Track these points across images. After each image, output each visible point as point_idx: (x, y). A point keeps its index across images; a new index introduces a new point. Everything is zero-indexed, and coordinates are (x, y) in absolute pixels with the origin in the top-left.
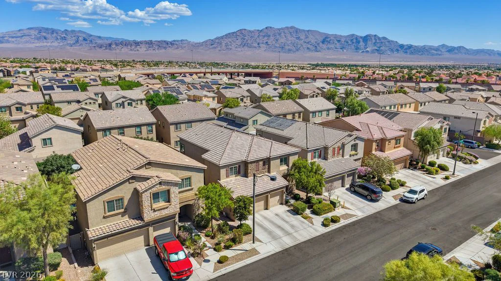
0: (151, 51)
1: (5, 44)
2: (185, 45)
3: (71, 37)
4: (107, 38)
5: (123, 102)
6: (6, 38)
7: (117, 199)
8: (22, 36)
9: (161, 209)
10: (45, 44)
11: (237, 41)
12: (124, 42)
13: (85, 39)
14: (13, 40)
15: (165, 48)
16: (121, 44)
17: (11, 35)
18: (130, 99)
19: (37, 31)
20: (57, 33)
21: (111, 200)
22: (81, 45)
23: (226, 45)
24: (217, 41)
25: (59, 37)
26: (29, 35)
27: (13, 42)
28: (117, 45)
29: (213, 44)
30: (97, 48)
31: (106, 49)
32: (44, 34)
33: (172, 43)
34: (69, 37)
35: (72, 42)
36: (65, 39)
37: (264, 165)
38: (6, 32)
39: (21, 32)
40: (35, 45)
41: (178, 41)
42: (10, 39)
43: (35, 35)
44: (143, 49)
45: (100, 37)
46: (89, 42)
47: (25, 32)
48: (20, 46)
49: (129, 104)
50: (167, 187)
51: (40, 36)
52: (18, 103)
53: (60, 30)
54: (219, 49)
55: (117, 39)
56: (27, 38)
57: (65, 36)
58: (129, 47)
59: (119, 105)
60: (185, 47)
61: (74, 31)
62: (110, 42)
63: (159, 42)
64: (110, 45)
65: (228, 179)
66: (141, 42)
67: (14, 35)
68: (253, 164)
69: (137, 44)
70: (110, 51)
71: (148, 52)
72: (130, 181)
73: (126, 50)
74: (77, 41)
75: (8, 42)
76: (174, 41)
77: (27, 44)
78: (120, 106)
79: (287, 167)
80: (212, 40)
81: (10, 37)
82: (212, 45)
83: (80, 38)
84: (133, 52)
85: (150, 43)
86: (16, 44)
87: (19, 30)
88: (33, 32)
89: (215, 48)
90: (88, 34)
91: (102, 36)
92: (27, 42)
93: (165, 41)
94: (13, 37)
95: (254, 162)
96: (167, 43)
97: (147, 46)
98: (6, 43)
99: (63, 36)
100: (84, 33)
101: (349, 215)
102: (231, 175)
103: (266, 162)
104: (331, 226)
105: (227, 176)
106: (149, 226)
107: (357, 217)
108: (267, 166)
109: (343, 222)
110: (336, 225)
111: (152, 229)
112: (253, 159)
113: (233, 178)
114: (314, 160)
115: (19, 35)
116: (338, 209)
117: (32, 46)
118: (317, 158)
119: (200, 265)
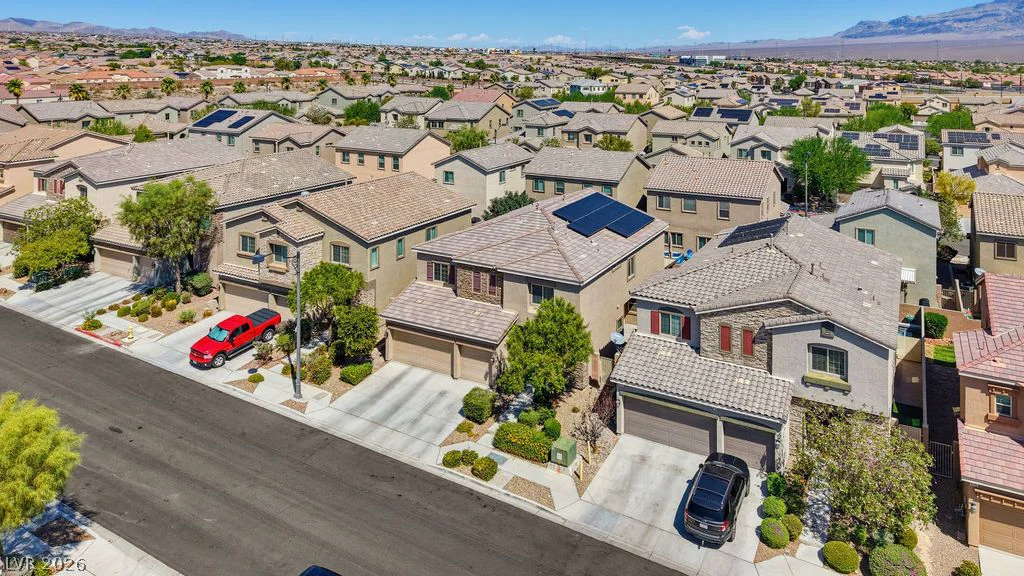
1: (945, 34)
5: (753, 149)
6: (948, 23)
7: (250, 236)
8: (981, 18)
9: (279, 273)
14: (960, 25)
17: (957, 18)
18: (767, 145)
19: (1015, 6)
21: (245, 234)
26: (995, 15)
27: (960, 29)
37: (493, 283)
38: (951, 12)
39: (981, 10)
40: (1002, 33)
42: (955, 25)
43: (1008, 14)
47: (986, 9)
48: (974, 37)
49: (765, 154)
50: (285, 241)
51: (1017, 14)
52: (588, 129)
56: (991, 21)
59: (744, 153)
67: (966, 17)
68: (468, 272)
72: (263, 218)
75: (950, 29)
77: (987, 33)
78: (747, 156)
81: (955, 21)
86: (967, 33)
87: (977, 7)
88: (1005, 8)
92: (988, 28)
94: (961, 21)
95: (470, 268)
98: (947, 31)
101: (543, 493)
102: (436, 278)
103: (497, 278)
104: (454, 470)
105: (429, 278)
106: (268, 290)
107: (542, 509)
108: (498, 289)
109: (494, 488)
110: (463, 477)
111: (271, 297)
112: (465, 259)
113: (438, 285)
114: (662, 337)
115: (976, 15)
116: (559, 471)
117: (998, 35)
118: (674, 334)
119: (239, 369)
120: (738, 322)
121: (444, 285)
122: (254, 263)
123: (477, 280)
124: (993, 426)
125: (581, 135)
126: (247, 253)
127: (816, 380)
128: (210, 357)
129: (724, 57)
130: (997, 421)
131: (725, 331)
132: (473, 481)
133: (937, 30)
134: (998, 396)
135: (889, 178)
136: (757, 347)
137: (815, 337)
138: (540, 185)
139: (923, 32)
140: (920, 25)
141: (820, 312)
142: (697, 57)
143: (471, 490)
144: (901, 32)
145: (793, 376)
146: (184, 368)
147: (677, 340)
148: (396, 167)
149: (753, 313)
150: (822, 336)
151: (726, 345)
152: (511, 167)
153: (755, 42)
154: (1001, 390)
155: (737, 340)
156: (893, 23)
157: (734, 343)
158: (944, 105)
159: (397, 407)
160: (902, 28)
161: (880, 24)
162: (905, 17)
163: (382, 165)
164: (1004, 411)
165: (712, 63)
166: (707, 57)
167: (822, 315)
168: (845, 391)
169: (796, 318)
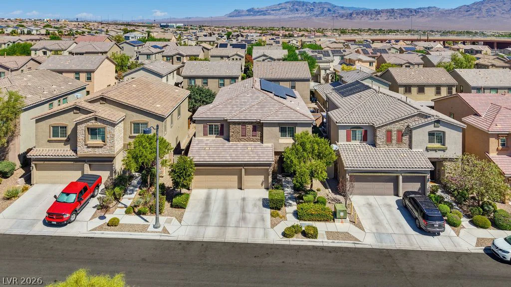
0: (392, 20)
2: (432, 13)
3: (318, 8)
4: (349, 8)
6: (268, 11)
7: (62, 125)
8: (280, 9)
9: (95, 147)
10: (296, 15)
11: (504, 6)
12: (365, 12)
13: (329, 10)
14: (273, 12)
15: (408, 17)
16: (362, 14)
18: (270, 58)
19: (292, 4)
20: (306, 5)
21: (56, 125)
22: (326, 15)
23: (488, 11)
24: (475, 7)
25: (308, 9)
26: (285, 8)
27: (273, 14)
28: (357, 14)
29: (469, 11)
30: (338, 18)
31: (347, 18)
32: (297, 7)
33: (416, 11)
34: (316, 9)
35: (318, 13)
36: (312, 10)
37: (254, 130)
38: (270, 7)
39: (280, 6)
40: (288, 16)
41: (424, 8)
42: (271, 12)
43: (290, 8)
44: (383, 18)
45: (342, 8)
46: (332, 12)
47: (282, 6)
48: (278, 17)
50: (102, 124)
51: (293, 8)
53: (309, 3)
54: (477, 16)
55: (359, 9)
56: (283, 11)
57: (313, 7)
58: (370, 16)
60: (432, 15)
61: (321, 3)
62: (351, 12)
63: (402, 10)
64: (351, 14)
65: (205, 138)
66: (382, 11)
67: (275, 9)
68: (237, 126)
69: (378, 12)
70: (351, 20)
71: (390, 20)
72: (75, 111)
73: (367, 19)
74: (322, 12)
75: (269, 14)
76: (420, 8)
77: (283, 16)
79: (292, 141)
80: (468, 6)
81: (271, 10)
82: (467, 11)
83: (326, 9)
84: (373, 21)
85: (392, 12)
86: (275, 15)
87: (279, 4)
88: (289, 6)
89: (472, 14)
90: (333, 5)
91: (345, 6)
92: (283, 14)
93: (408, 9)
94: (273, 10)
95: (239, 123)
96: (410, 11)
97: (388, 14)
99: (311, 7)
100: (329, 4)
101: (347, 236)
102: (210, 134)
103: (258, 126)
104: (294, 238)
105: (205, 135)
106: (84, 161)
107: (356, 243)
108: (259, 133)
109: (322, 241)
110: (303, 241)
111: (86, 166)
112: (236, 118)
113: (212, 138)
114: (353, 142)
115: (278, 8)
116: (342, 222)
117: (286, 17)
118: (358, 140)
119: (91, 219)
120: (395, 128)
121: (216, 137)
122: (65, 145)
123: (244, 130)
124: (500, 152)
125: (175, 58)
126: (59, 138)
127: (433, 148)
128: (68, 215)
129: (183, 24)
130: (502, 150)
131: (389, 133)
132: (309, 241)
133: (265, 14)
134: (501, 139)
135: (322, 69)
136: (404, 138)
137: (431, 128)
138: (193, 82)
139: (260, 15)
140: (258, 12)
141: (433, 116)
142: (169, 24)
143: (313, 246)
144: (251, 15)
145: (422, 148)
146: (41, 230)
147: (360, 143)
148: (89, 79)
149: (402, 122)
150: (434, 127)
151: (389, 139)
152: (170, 73)
153: (190, 18)
154: (503, 137)
155: (394, 137)
156: (248, 11)
157: (393, 138)
158: (297, 42)
159: (225, 214)
160: (252, 13)
161: (243, 11)
162: (253, 8)
163: (78, 78)
164: (503, 145)
165: (177, 27)
166: (174, 24)
167: (436, 117)
168: (444, 151)
169: (423, 121)
